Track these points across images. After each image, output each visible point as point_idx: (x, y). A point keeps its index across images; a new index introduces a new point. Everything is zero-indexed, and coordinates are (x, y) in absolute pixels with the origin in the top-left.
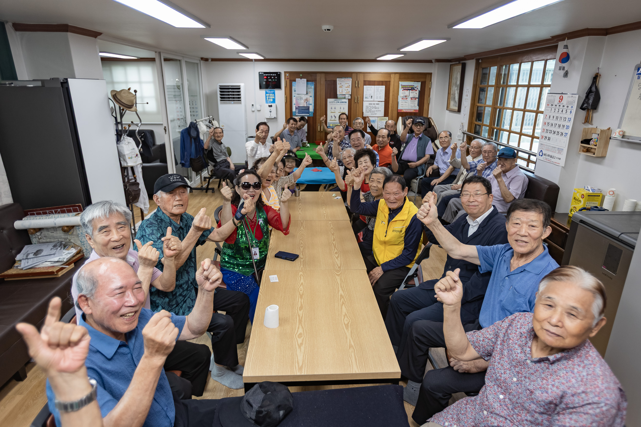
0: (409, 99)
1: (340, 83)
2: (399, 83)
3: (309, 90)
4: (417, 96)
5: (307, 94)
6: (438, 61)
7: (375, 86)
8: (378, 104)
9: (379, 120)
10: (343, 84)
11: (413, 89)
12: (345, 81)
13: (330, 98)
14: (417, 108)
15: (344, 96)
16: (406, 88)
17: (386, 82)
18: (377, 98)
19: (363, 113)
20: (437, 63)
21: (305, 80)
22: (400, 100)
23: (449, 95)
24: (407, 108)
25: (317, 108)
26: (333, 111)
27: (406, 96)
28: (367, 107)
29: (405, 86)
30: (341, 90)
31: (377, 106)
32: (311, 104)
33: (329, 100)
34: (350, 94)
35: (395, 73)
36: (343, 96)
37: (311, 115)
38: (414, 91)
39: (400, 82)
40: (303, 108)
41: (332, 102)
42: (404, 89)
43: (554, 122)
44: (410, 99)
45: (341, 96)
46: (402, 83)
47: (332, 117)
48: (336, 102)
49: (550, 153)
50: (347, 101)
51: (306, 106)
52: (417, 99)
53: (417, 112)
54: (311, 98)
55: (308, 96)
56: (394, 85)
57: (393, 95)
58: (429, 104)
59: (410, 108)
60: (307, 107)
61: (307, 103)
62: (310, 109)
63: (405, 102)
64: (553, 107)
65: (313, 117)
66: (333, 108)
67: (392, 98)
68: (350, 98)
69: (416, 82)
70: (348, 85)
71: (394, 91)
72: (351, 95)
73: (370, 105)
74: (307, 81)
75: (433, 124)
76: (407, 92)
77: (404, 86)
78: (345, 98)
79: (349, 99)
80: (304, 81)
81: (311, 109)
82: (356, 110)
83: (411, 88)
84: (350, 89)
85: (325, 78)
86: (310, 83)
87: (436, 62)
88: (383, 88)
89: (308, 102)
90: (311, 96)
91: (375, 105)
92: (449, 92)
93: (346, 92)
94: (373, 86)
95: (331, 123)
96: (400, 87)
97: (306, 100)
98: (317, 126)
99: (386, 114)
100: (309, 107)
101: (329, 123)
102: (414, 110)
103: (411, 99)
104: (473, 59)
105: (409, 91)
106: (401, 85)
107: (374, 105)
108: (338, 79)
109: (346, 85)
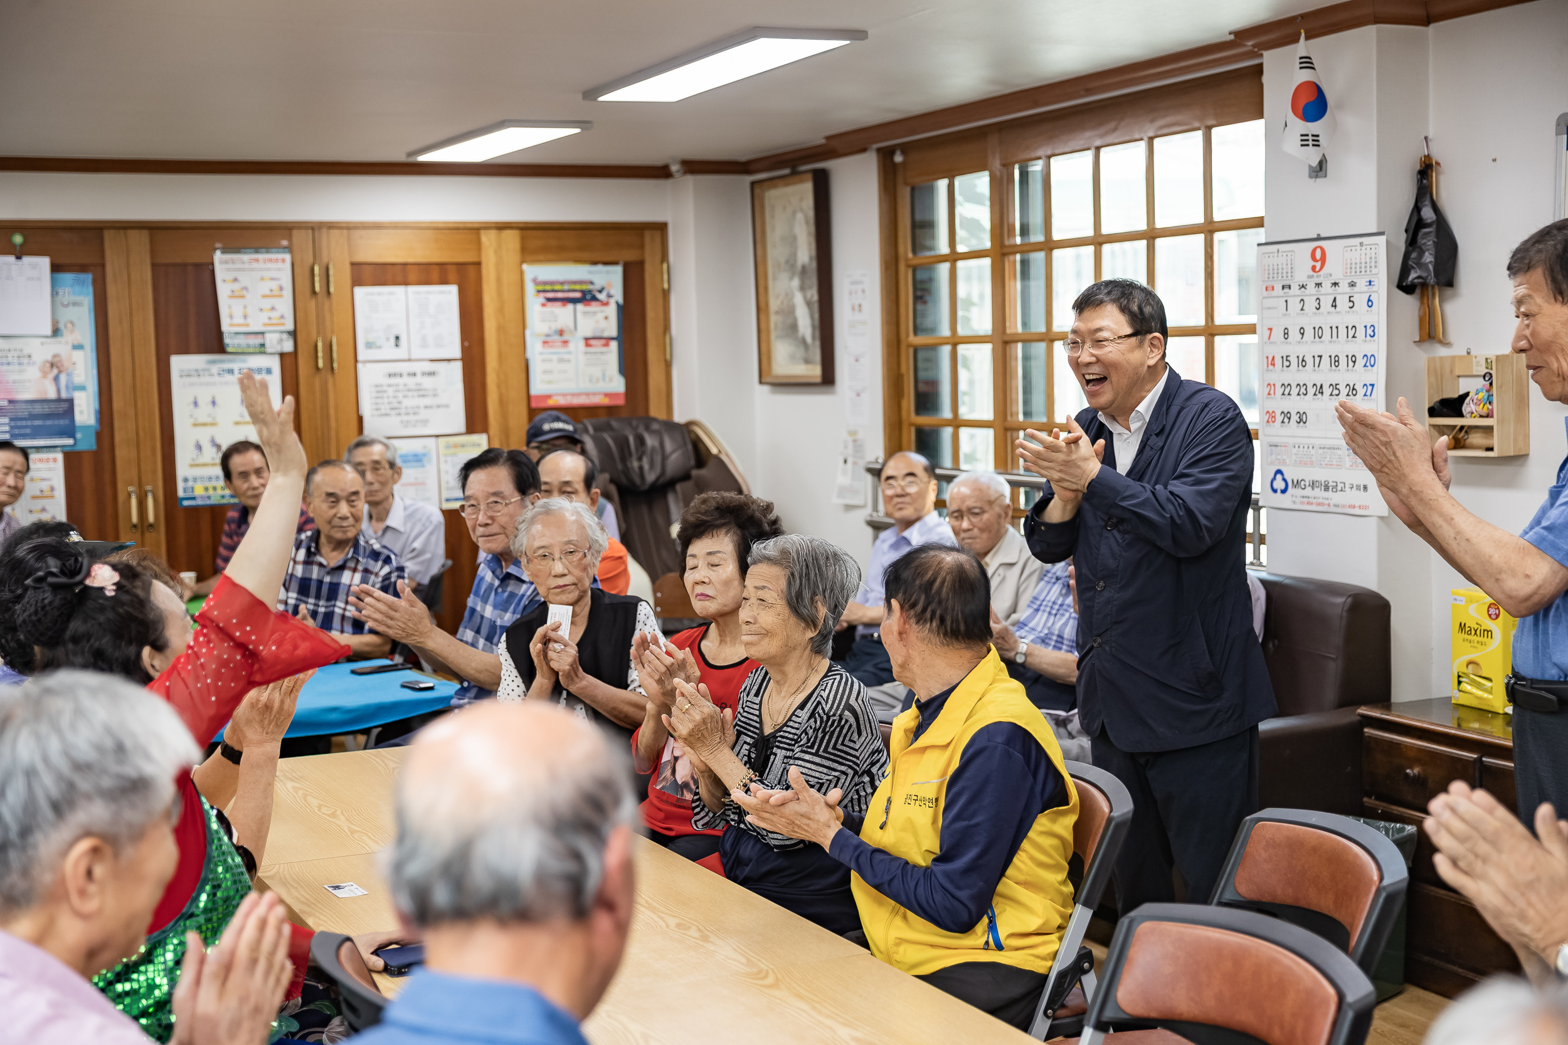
0: (577, 345)
1: (230, 276)
2: (522, 273)
3: (67, 314)
4: (612, 329)
5: (56, 332)
6: (693, 167)
7: (412, 289)
8: (432, 374)
9: (442, 451)
10: (245, 279)
11: (587, 297)
12: (255, 265)
13: (185, 350)
14: (618, 385)
15: (257, 341)
16: (555, 296)
17: (461, 266)
18: (424, 345)
19: (360, 419)
20: (690, 179)
21: (44, 262)
22: (535, 350)
23: (762, 317)
24: (570, 386)
25: (117, 404)
26: (202, 414)
27: (561, 333)
28: (379, 390)
29: (552, 283)
30: (238, 312)
31: (427, 382)
32: (82, 388)
33: (179, 363)
34: (290, 326)
35: (501, 227)
36: (255, 341)
37: (86, 443)
38: (594, 307)
39: (525, 267)
40: (38, 409)
41: (198, 373)
42: (549, 300)
43: (1309, 349)
44: (582, 343)
45: (242, 341)
46: (537, 272)
47: (199, 447)
48: (215, 369)
49: (1321, 475)
50: (275, 364)
51: (52, 394)
52: (614, 345)
53: (621, 402)
54: (78, 356)
55: (60, 347)
56: (499, 280)
57: (500, 329)
58: (668, 365)
59: (585, 386)
60: (59, 400)
61: (56, 379)
62: (77, 410)
63: (561, 361)
64: (1291, 292)
65: (96, 455)
66: (204, 401)
67: (499, 342)
68: (288, 346)
69: (600, 267)
70: (274, 285)
71: (501, 310)
72: (294, 334)
73: (393, 381)
74: (56, 268)
75: (714, 451)
76: (564, 314)
77: (545, 283)
78: (261, 349)
79: (282, 355)
80: (34, 266)
81: (86, 412)
82: (325, 407)
83: (583, 292)
84: (285, 306)
85: (153, 252)
86: (68, 277)
87: (685, 173)
88: (447, 297)
89: (63, 379)
90: (78, 347)
91: (419, 379)
92: (762, 304)
93: (263, 318)
94: (399, 290)
95: (195, 480)
96: (530, 288)
97: (55, 365)
98: (121, 498)
99: (475, 421)
100: (70, 402)
101: (186, 480)
102: (606, 395)
103: (588, 345)
104: (864, 150)
105: (570, 306)
106: (536, 282)
107: (411, 382)
108: (218, 256)
109: (266, 287)
